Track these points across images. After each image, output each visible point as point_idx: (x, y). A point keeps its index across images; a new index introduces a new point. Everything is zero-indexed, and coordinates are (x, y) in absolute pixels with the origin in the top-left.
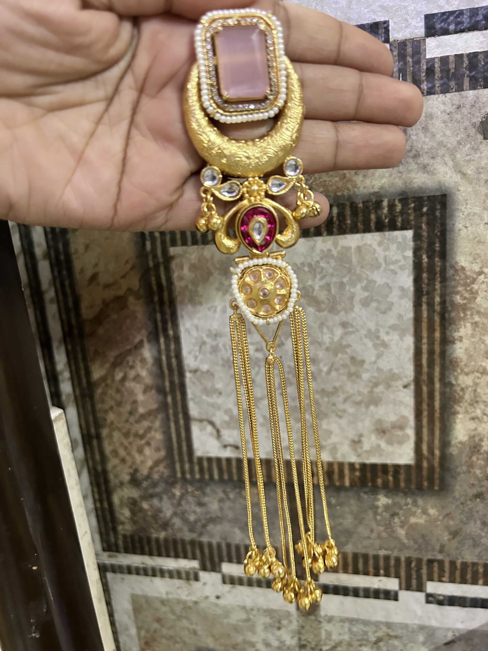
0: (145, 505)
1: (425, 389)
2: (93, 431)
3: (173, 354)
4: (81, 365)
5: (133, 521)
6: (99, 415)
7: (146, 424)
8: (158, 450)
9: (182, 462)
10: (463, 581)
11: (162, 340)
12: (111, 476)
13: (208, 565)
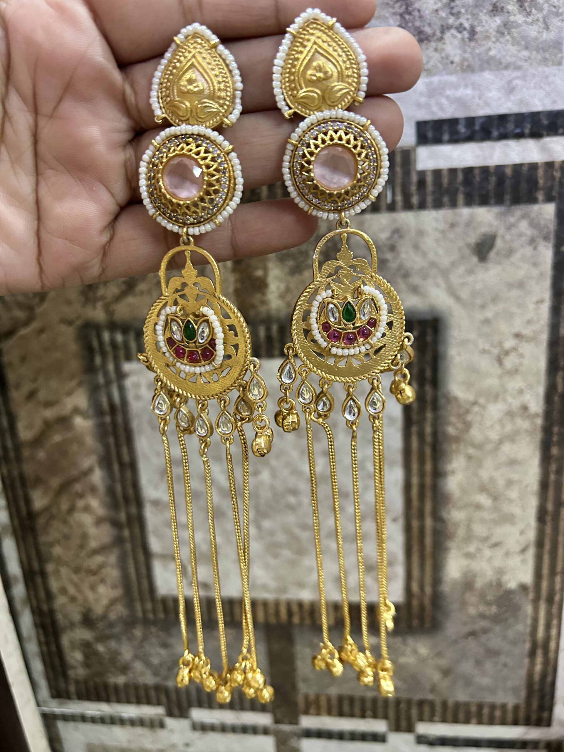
0: (101, 648)
1: (415, 523)
2: (36, 565)
3: (129, 482)
4: (20, 492)
5: (86, 664)
6: (43, 549)
7: (99, 559)
8: (114, 587)
9: (142, 601)
10: (455, 721)
11: (116, 467)
12: (59, 617)
13: (176, 711)
